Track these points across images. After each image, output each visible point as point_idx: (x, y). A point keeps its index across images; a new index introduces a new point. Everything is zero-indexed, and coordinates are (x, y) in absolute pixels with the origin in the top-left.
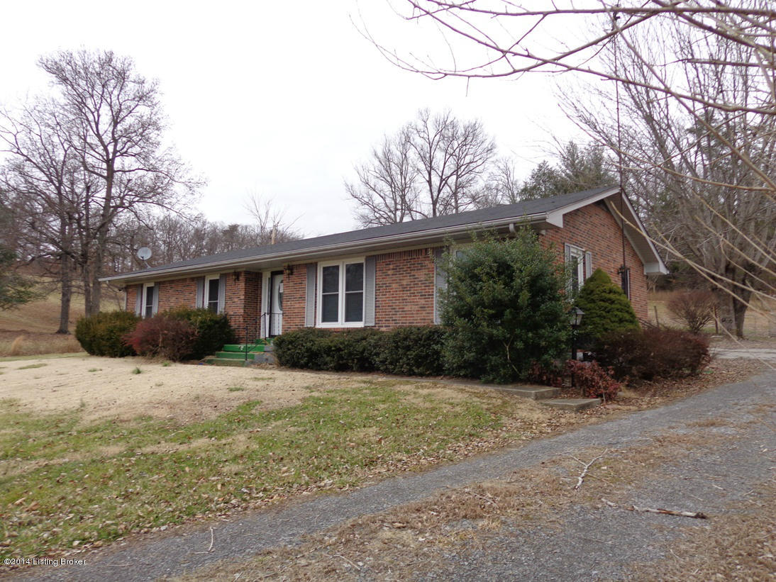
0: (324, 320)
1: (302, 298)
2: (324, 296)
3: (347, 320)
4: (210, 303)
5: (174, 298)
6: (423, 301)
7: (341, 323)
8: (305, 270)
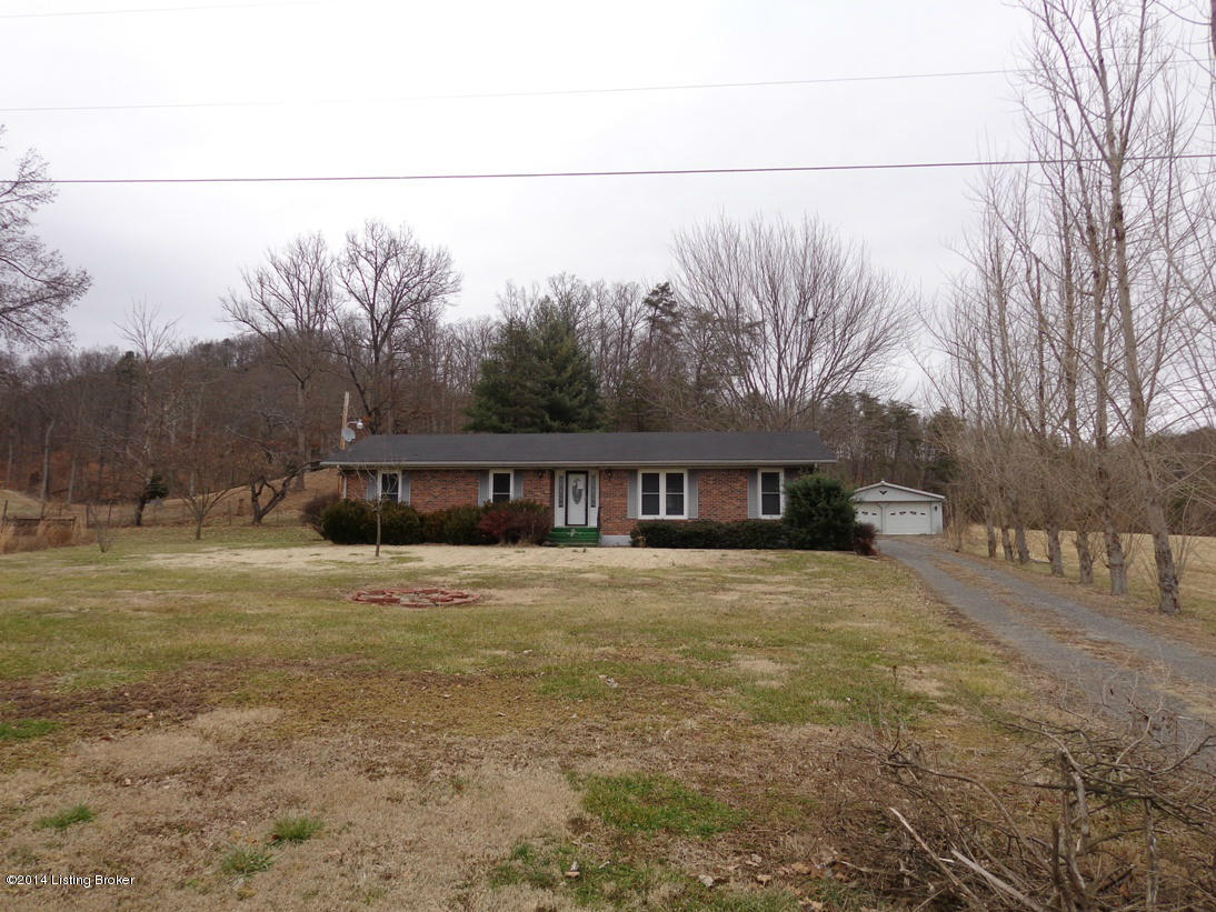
0: (644, 513)
1: (624, 496)
2: (643, 496)
3: (668, 514)
4: (494, 496)
5: (439, 488)
6: (738, 504)
7: (663, 515)
8: (625, 475)
